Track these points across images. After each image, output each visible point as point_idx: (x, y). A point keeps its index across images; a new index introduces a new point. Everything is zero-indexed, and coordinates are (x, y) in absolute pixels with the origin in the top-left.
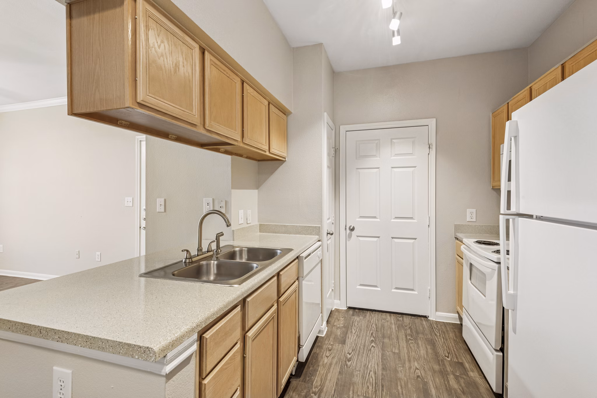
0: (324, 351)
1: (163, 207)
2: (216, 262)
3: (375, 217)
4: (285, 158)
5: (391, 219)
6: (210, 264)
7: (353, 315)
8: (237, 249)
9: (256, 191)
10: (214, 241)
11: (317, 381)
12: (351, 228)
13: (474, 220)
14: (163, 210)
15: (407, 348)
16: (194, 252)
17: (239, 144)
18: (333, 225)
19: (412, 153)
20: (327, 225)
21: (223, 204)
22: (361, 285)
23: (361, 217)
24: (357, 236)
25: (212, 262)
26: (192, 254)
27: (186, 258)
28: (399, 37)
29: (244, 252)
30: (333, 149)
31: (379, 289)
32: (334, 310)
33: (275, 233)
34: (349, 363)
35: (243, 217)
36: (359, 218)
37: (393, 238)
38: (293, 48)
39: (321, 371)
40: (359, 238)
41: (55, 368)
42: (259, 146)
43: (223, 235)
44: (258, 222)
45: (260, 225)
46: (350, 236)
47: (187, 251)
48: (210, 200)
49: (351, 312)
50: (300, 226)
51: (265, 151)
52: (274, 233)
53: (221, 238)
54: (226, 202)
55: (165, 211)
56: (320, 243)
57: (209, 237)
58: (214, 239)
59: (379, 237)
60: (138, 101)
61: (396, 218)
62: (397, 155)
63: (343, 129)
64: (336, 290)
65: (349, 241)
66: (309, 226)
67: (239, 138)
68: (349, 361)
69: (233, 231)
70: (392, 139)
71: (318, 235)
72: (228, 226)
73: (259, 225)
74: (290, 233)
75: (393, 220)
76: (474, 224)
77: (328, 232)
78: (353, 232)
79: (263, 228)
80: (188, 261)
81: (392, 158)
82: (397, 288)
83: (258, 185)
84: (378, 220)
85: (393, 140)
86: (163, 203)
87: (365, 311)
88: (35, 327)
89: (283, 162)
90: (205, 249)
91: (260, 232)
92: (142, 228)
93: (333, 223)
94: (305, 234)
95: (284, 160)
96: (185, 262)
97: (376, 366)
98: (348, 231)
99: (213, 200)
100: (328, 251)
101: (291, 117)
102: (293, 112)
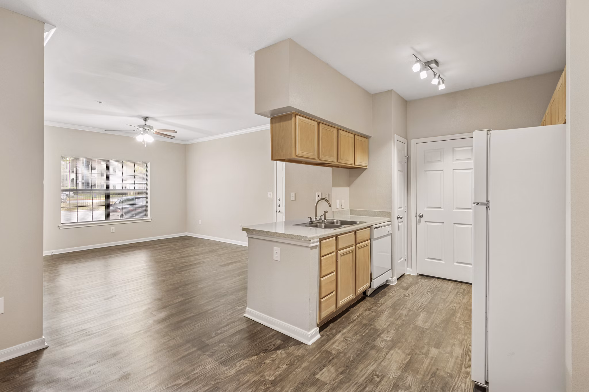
0: (391, 291)
1: (294, 198)
2: (324, 225)
3: (440, 208)
4: (367, 167)
5: (453, 209)
6: (321, 225)
7: (421, 279)
8: (335, 221)
9: (348, 188)
10: (323, 215)
11: (382, 300)
12: (420, 215)
14: (294, 199)
15: (453, 298)
16: (314, 219)
17: (336, 164)
18: (405, 213)
19: (470, 158)
20: (397, 211)
21: (327, 196)
22: (429, 258)
23: (428, 207)
24: (426, 222)
25: (322, 224)
26: (313, 220)
27: (310, 221)
28: (444, 85)
29: (339, 223)
30: (405, 157)
31: (443, 262)
32: (406, 275)
33: (361, 215)
34: (405, 297)
35: (339, 204)
36: (427, 208)
37: (454, 224)
38: (373, 94)
39: (386, 297)
40: (427, 223)
41: (274, 247)
42: (348, 162)
43: (327, 212)
44: (349, 208)
45: (351, 210)
46: (419, 222)
47: (311, 218)
48: (320, 194)
49: (420, 277)
50: (376, 211)
51: (352, 165)
52: (359, 215)
53: (326, 214)
54: (329, 194)
55: (295, 200)
56: (390, 223)
57: (320, 213)
58: (323, 214)
59: (443, 223)
60: (297, 155)
61: (457, 208)
62: (457, 160)
63: (413, 142)
64: (408, 260)
65: (418, 225)
66: (383, 211)
67: (335, 160)
68: (406, 297)
69: (333, 212)
70: (453, 148)
71: (389, 218)
72: (330, 206)
73: (349, 210)
74: (370, 216)
75: (455, 210)
77: (399, 217)
78: (422, 219)
79: (352, 212)
80: (311, 222)
81: (454, 162)
82: (458, 262)
83: (349, 185)
84: (443, 210)
85: (455, 149)
86: (294, 195)
87: (431, 278)
88: (270, 232)
89: (366, 169)
90: (318, 219)
91: (350, 214)
92: (277, 211)
93: (405, 211)
94: (380, 217)
95: (366, 168)
96: (310, 223)
97: (425, 301)
98: (418, 218)
99: (322, 193)
100: (399, 230)
101: (371, 140)
102: (372, 136)
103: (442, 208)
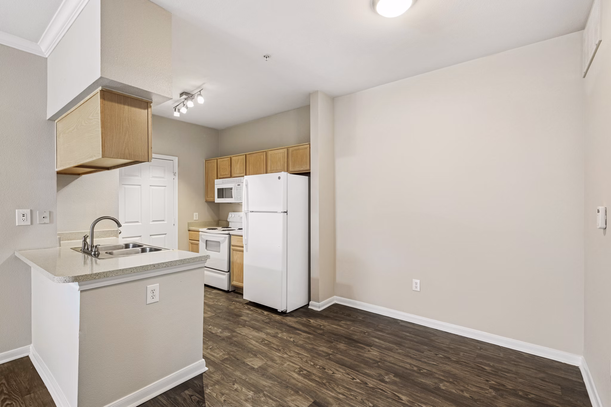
3: (138, 222)
13: (197, 219)
37: (151, 235)
76: (197, 221)
84: (140, 224)
103: (139, 223)
